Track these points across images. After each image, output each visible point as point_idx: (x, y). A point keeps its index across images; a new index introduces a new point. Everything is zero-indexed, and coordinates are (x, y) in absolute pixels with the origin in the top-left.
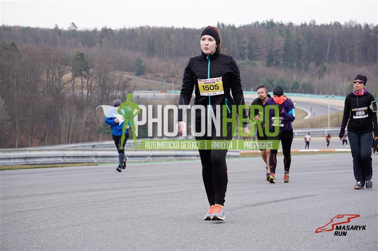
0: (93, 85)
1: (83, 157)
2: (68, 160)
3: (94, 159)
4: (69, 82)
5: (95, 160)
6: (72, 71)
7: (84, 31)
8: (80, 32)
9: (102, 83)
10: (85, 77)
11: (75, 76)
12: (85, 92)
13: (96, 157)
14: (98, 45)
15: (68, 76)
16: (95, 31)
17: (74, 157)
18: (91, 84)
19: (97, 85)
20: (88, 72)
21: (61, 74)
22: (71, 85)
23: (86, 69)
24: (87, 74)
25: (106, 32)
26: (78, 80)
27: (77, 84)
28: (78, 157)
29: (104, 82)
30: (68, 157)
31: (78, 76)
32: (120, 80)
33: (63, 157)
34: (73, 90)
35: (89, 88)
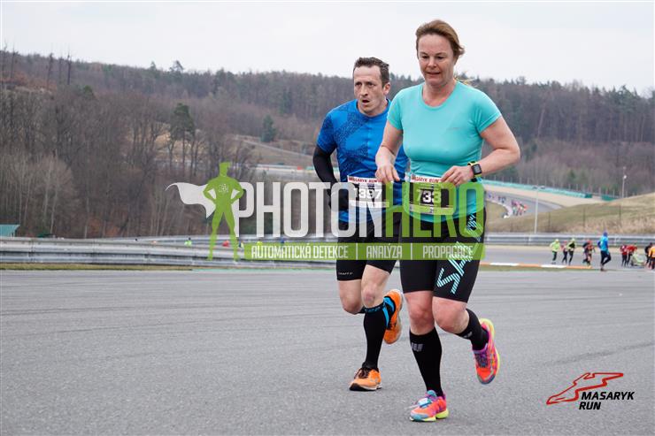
0: (200, 152)
1: (175, 257)
2: (153, 260)
3: (191, 260)
4: (165, 146)
5: (193, 262)
6: (170, 131)
7: (192, 75)
8: (186, 74)
9: (213, 151)
10: (189, 140)
11: (174, 138)
12: (188, 162)
13: (195, 257)
14: (211, 94)
15: (164, 138)
16: (207, 75)
17: (162, 256)
18: (197, 151)
19: (206, 152)
20: (193, 133)
21: (155, 134)
22: (168, 151)
23: (191, 129)
24: (191, 136)
25: (223, 77)
26: (179, 144)
27: (177, 149)
28: (168, 256)
29: (216, 150)
30: (154, 256)
31: (180, 139)
32: (239, 148)
33: (146, 255)
34: (171, 158)
35: (194, 156)
